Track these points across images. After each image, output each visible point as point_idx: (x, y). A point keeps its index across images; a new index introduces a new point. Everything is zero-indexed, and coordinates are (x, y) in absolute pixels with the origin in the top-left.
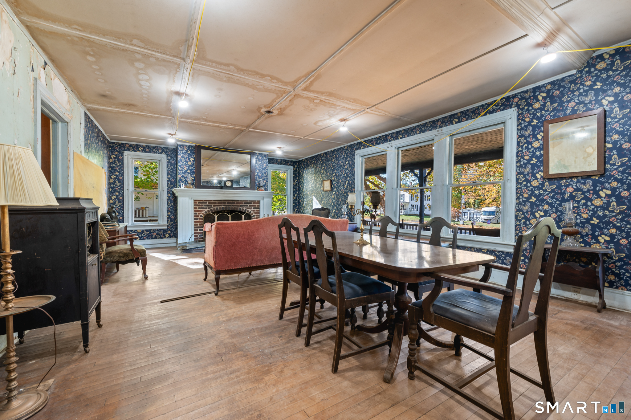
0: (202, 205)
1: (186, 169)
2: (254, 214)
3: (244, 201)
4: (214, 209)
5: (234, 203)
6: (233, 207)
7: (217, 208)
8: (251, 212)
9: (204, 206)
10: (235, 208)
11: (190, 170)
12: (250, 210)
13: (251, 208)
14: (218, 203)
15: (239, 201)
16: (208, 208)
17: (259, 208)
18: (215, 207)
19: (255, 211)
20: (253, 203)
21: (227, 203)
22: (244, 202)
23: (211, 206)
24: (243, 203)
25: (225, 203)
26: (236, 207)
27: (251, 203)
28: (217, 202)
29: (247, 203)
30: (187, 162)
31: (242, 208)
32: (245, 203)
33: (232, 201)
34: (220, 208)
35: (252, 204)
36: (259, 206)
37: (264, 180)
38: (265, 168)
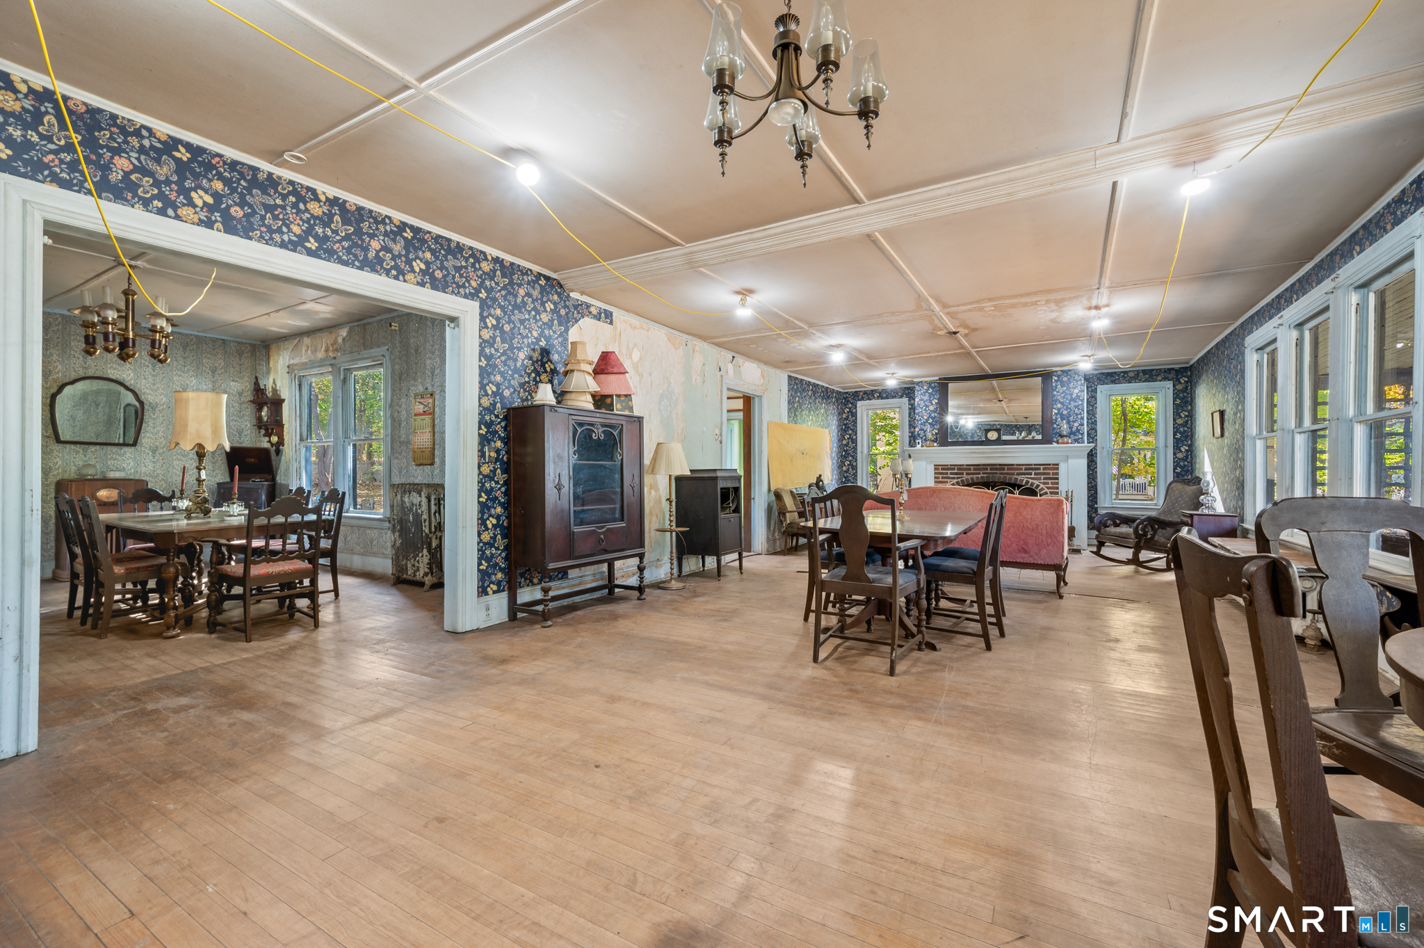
0: (947, 474)
1: (925, 418)
2: (1046, 490)
3: (1023, 465)
4: (967, 480)
5: (1004, 469)
6: (1002, 476)
7: (972, 479)
8: (1038, 486)
9: (951, 474)
10: (1005, 478)
11: (932, 418)
12: (1036, 482)
13: (1040, 479)
14: (974, 469)
15: (1013, 465)
16: (958, 478)
17: (1057, 479)
18: (969, 477)
19: (1048, 483)
20: (1044, 469)
21: (991, 469)
22: (1024, 467)
23: (963, 474)
24: (1022, 469)
25: (987, 469)
26: (1008, 476)
27: (1039, 469)
28: (972, 467)
29: (1030, 468)
30: (927, 406)
31: (1020, 477)
32: (1026, 469)
33: (1000, 465)
34: (977, 478)
35: (1042, 471)
36: (1057, 474)
37: (1074, 422)
38: (1078, 397)
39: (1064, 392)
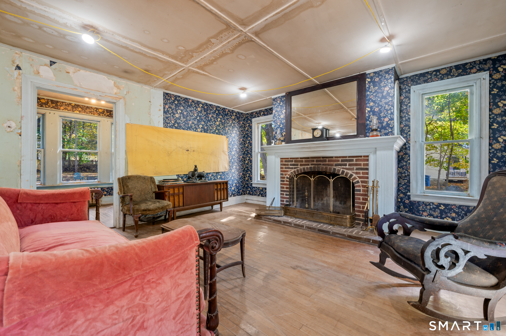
0: (288, 165)
1: (279, 124)
2: (358, 179)
3: (340, 157)
4: (301, 169)
5: (325, 161)
6: (324, 167)
7: (304, 169)
8: (351, 175)
9: (291, 165)
10: (326, 168)
11: (282, 124)
12: (350, 172)
13: (352, 169)
14: (306, 161)
15: (332, 157)
16: (295, 168)
17: (367, 169)
18: (302, 167)
19: (359, 173)
20: (356, 160)
21: (317, 161)
22: (340, 159)
23: (297, 165)
24: (338, 161)
25: (313, 161)
26: (329, 167)
27: (353, 160)
28: (304, 160)
29: (345, 160)
30: (279, 115)
31: (337, 168)
32: (342, 161)
33: (323, 157)
34: (307, 168)
35: (354, 162)
36: (367, 165)
37: (384, 117)
38: (388, 94)
39: (376, 91)
